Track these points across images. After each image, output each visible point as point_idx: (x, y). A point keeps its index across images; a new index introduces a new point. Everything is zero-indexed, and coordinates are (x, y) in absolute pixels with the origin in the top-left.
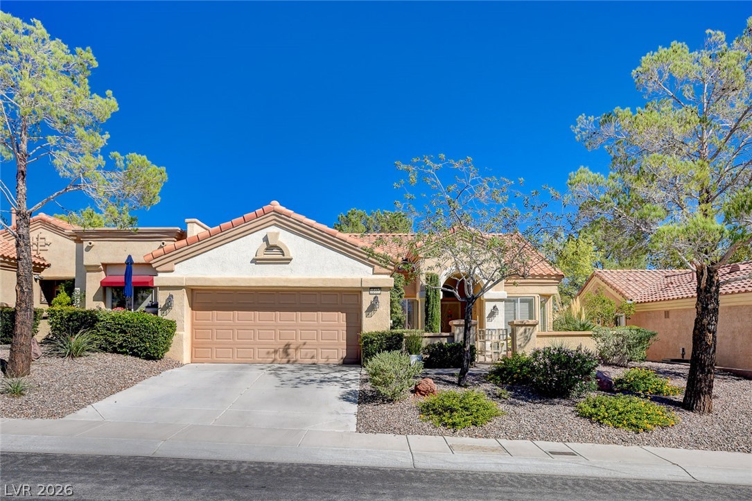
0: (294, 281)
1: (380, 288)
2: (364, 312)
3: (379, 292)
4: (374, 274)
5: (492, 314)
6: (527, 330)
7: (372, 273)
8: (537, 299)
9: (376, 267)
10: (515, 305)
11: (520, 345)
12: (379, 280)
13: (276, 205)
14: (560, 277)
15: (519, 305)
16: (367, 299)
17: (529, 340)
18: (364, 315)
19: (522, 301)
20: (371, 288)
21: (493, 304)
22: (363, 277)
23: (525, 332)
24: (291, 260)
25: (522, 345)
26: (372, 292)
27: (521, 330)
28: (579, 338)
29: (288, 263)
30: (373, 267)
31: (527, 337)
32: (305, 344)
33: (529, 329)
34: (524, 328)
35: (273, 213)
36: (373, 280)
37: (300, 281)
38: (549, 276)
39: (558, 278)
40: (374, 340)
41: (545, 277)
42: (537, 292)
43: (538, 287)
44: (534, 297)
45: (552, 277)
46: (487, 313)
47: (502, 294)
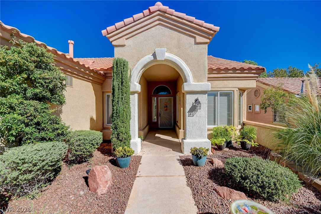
5: (194, 109)
8: (236, 92)
10: (215, 99)
14: (261, 71)
15: (218, 98)
19: (221, 95)
21: (195, 97)
38: (250, 69)
39: (258, 72)
41: (245, 71)
42: (237, 86)
43: (237, 81)
44: (234, 91)
45: (253, 71)
46: (188, 107)
47: (207, 85)
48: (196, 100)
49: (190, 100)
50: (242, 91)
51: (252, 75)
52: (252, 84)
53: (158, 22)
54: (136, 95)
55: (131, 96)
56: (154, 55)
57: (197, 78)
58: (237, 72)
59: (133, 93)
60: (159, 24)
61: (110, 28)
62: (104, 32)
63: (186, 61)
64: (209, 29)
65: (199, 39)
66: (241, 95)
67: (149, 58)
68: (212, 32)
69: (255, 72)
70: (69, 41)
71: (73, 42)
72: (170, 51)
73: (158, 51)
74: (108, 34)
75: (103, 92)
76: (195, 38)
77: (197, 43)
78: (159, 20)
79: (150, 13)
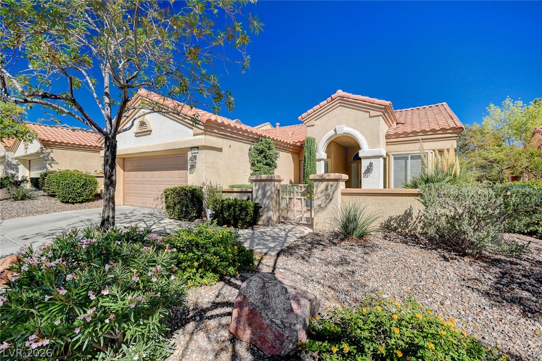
1: (197, 148)
2: (188, 169)
3: (197, 151)
4: (193, 135)
5: (368, 171)
6: (329, 187)
8: (430, 154)
9: (195, 129)
11: (319, 206)
16: (190, 158)
17: (331, 200)
18: (189, 172)
19: (413, 158)
20: (192, 148)
21: (369, 161)
22: (187, 139)
23: (327, 189)
25: (323, 205)
26: (192, 152)
27: (322, 186)
28: (408, 198)
29: (150, 134)
30: (193, 130)
31: (329, 195)
33: (332, 186)
34: (325, 183)
35: (140, 97)
36: (193, 141)
39: (456, 131)
41: (438, 132)
42: (431, 148)
43: (431, 143)
44: (427, 153)
45: (448, 131)
46: (364, 169)
48: (371, 164)
49: (365, 164)
51: (450, 135)
52: (451, 145)
53: (339, 104)
54: (323, 163)
55: (317, 163)
56: (335, 130)
57: (373, 146)
58: (429, 133)
59: (320, 160)
60: (340, 106)
61: (303, 115)
62: (300, 118)
63: (362, 132)
64: (380, 105)
65: (373, 113)
67: (332, 132)
68: (383, 107)
69: (451, 131)
70: (277, 124)
71: (279, 124)
72: (348, 125)
73: (337, 127)
74: (303, 119)
75: (300, 161)
76: (369, 112)
78: (340, 103)
79: (332, 100)
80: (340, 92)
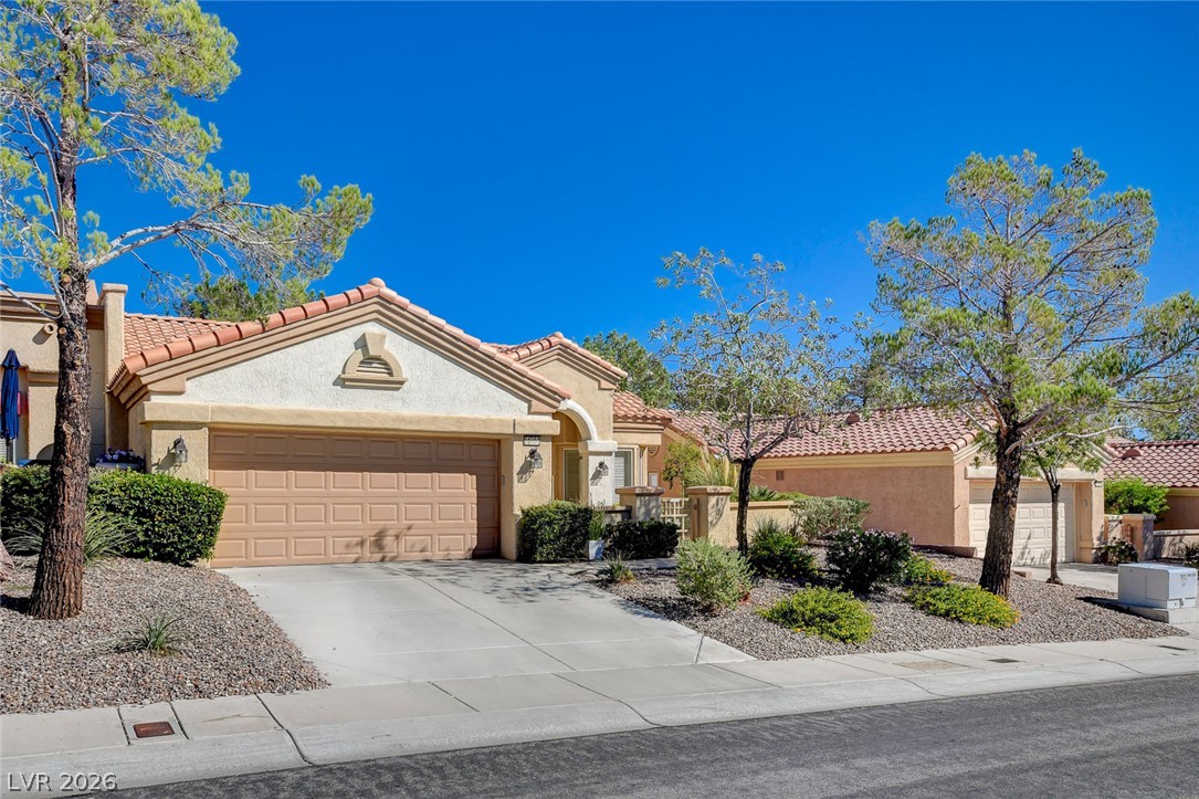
0: (410, 420)
1: (538, 437)
2: (515, 473)
3: (537, 443)
4: (530, 413)
5: (598, 475)
6: (721, 501)
7: (526, 411)
8: (635, 451)
9: (534, 402)
11: (711, 522)
12: (538, 423)
13: (380, 285)
16: (520, 453)
17: (721, 515)
18: (515, 478)
20: (526, 436)
21: (599, 459)
22: (517, 418)
23: (717, 503)
24: (402, 383)
25: (715, 522)
26: (527, 442)
27: (713, 500)
29: (398, 389)
30: (529, 402)
31: (720, 510)
32: (409, 528)
33: (723, 499)
34: (716, 497)
35: (376, 300)
36: (530, 424)
37: (420, 420)
38: (654, 420)
40: (554, 519)
42: (636, 442)
43: (638, 434)
44: (633, 449)
45: (657, 422)
46: (591, 472)
47: (611, 444)
48: (601, 465)
49: (593, 462)
50: (642, 448)
51: (657, 427)
52: (656, 440)
53: (558, 358)
57: (602, 435)
60: (559, 360)
63: (589, 411)
64: (615, 372)
65: (604, 384)
66: (641, 455)
68: (618, 376)
69: (660, 421)
76: (599, 382)
77: (600, 389)
78: (558, 354)
79: (551, 346)
80: (559, 338)
